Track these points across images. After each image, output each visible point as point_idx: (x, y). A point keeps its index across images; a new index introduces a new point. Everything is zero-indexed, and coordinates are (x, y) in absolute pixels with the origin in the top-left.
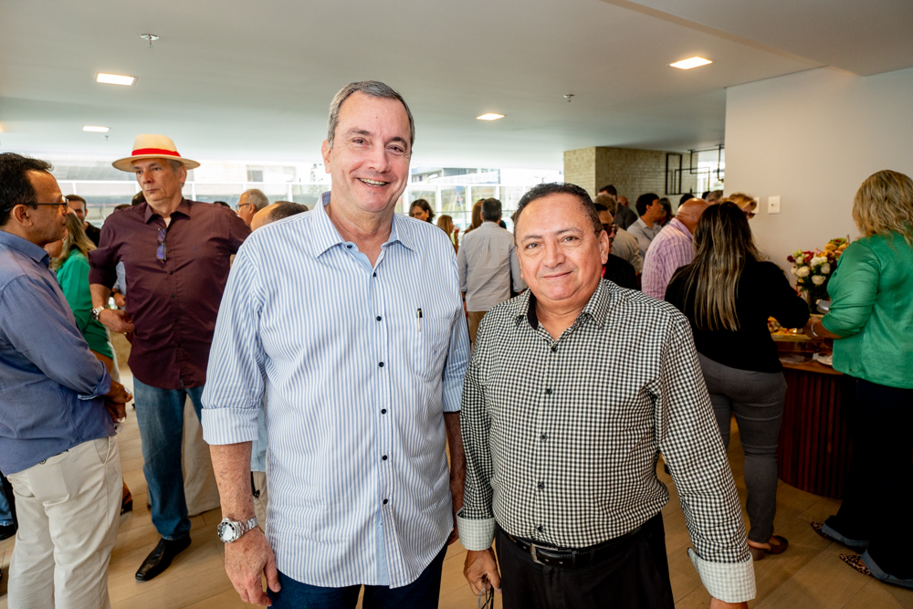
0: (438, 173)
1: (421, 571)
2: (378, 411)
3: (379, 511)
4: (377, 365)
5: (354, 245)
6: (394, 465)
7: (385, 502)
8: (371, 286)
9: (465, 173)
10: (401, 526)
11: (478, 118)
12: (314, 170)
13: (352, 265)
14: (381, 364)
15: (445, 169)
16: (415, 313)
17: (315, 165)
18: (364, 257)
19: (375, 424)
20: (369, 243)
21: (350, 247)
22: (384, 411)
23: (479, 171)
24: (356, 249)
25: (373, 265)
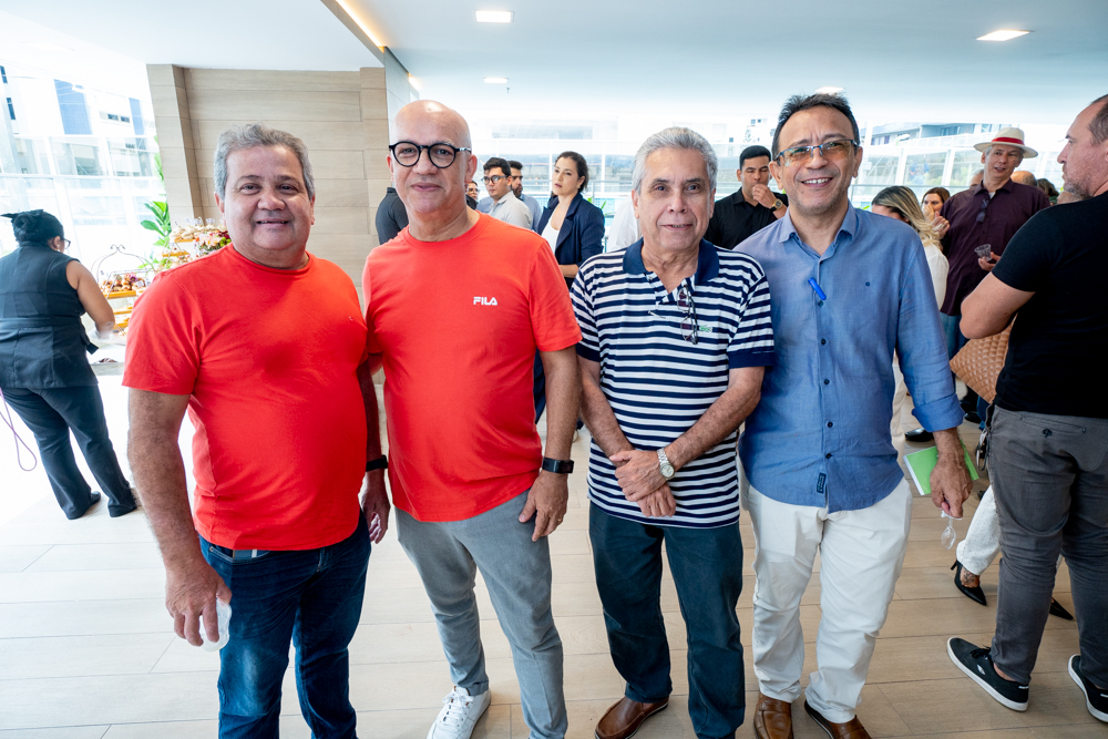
0: (913, 132)
9: (955, 133)
11: (979, 39)
12: (752, 129)
15: (924, 126)
17: (753, 121)
23: (978, 129)
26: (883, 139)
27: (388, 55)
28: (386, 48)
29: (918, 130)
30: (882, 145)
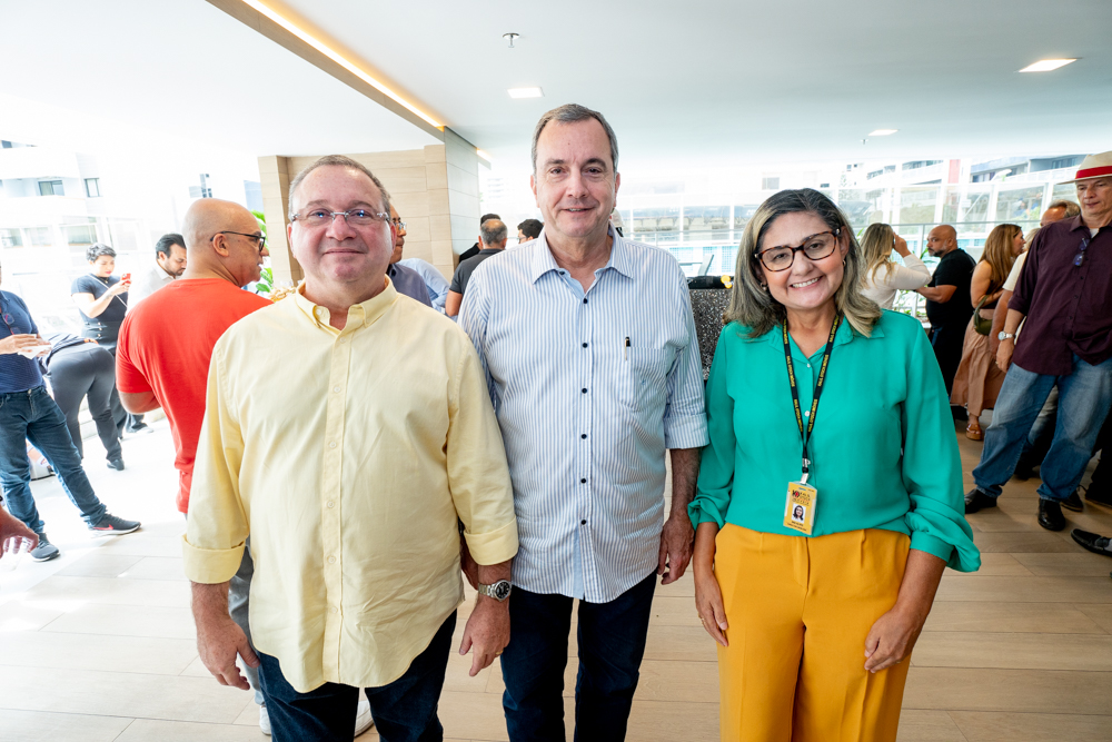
0: (1020, 168)
1: (619, 594)
2: (579, 436)
3: (576, 530)
4: (580, 391)
5: (566, 272)
6: (593, 488)
7: (584, 522)
8: (580, 313)
10: (601, 546)
13: (564, 293)
14: (584, 391)
16: (624, 342)
18: (578, 284)
19: (575, 447)
20: (582, 271)
21: (563, 273)
22: (584, 436)
24: (568, 275)
25: (585, 291)
26: (988, 176)
27: (448, 133)
28: (446, 127)
29: (1026, 165)
30: (987, 182)
